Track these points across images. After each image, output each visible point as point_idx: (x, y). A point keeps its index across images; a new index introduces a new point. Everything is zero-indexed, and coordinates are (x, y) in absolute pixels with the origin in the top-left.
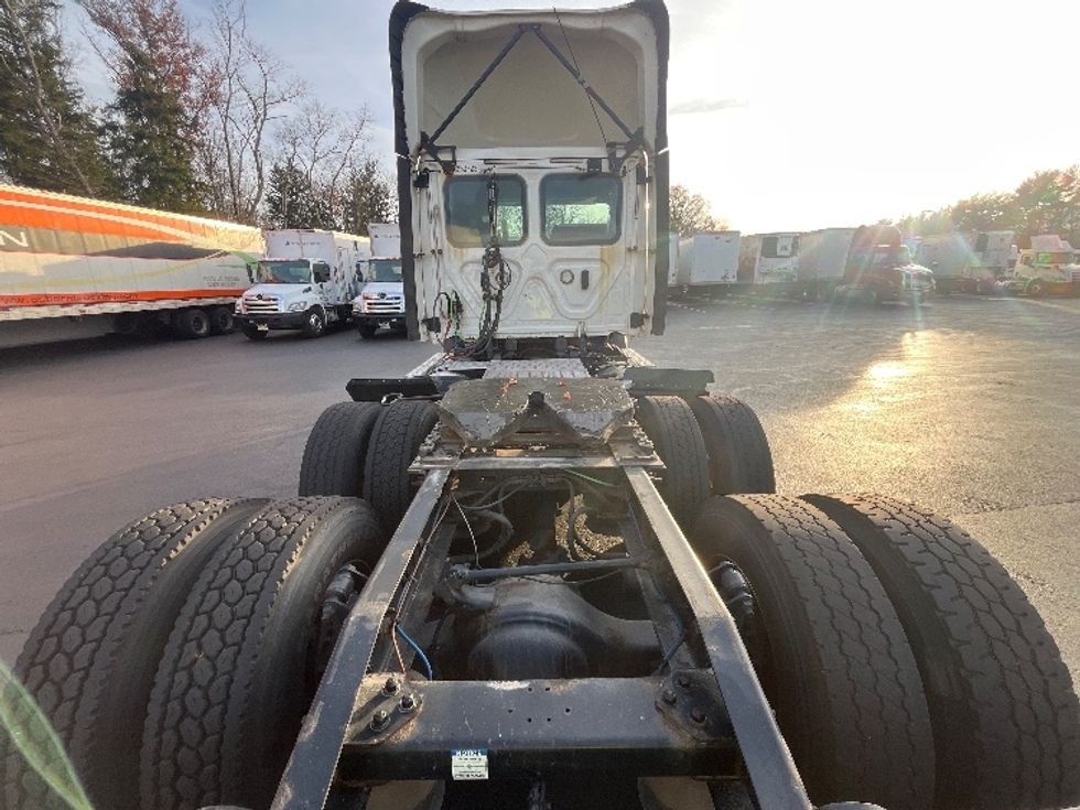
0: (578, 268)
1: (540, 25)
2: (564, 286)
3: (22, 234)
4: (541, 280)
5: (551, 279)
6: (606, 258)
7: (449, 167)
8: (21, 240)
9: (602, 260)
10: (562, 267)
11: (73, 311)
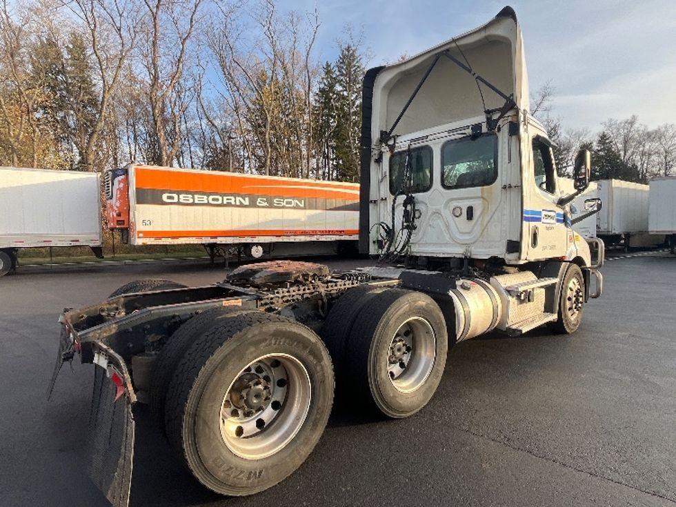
0: (465, 205)
1: (448, 50)
2: (454, 217)
3: (303, 201)
4: (440, 214)
5: (447, 213)
6: (485, 196)
7: (392, 148)
8: (301, 203)
9: (483, 198)
10: (455, 204)
11: (314, 239)
